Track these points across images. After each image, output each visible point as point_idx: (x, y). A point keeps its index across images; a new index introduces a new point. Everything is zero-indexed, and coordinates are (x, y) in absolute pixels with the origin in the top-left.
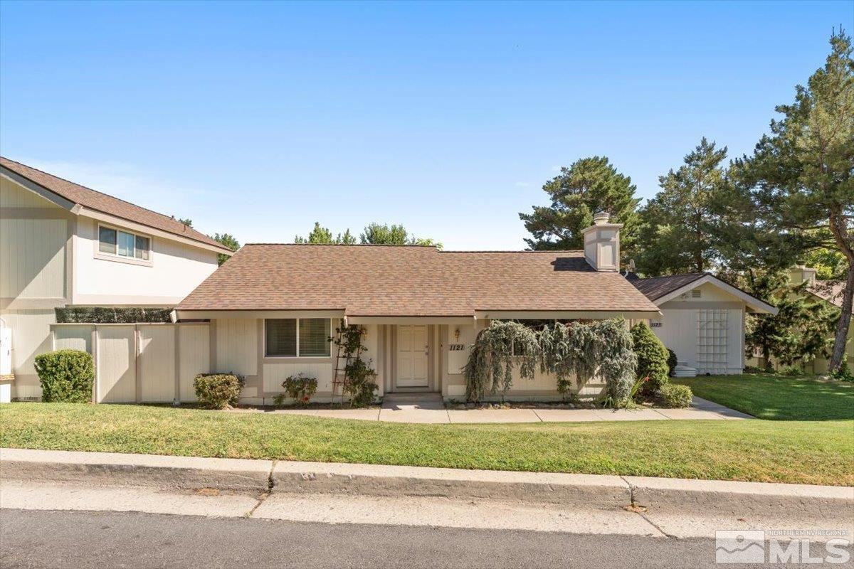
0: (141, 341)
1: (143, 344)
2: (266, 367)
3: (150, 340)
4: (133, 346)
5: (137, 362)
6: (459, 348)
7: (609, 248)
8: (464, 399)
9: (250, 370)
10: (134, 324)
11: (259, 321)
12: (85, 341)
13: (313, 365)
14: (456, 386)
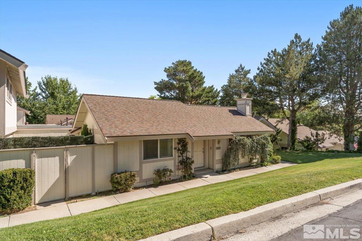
0: (69, 158)
1: (70, 159)
2: (144, 165)
3: (74, 157)
4: (62, 161)
5: (65, 172)
6: (219, 148)
7: (249, 107)
8: (221, 170)
9: (135, 168)
10: (64, 147)
11: (140, 141)
12: (24, 161)
13: (165, 162)
14: (218, 165)
